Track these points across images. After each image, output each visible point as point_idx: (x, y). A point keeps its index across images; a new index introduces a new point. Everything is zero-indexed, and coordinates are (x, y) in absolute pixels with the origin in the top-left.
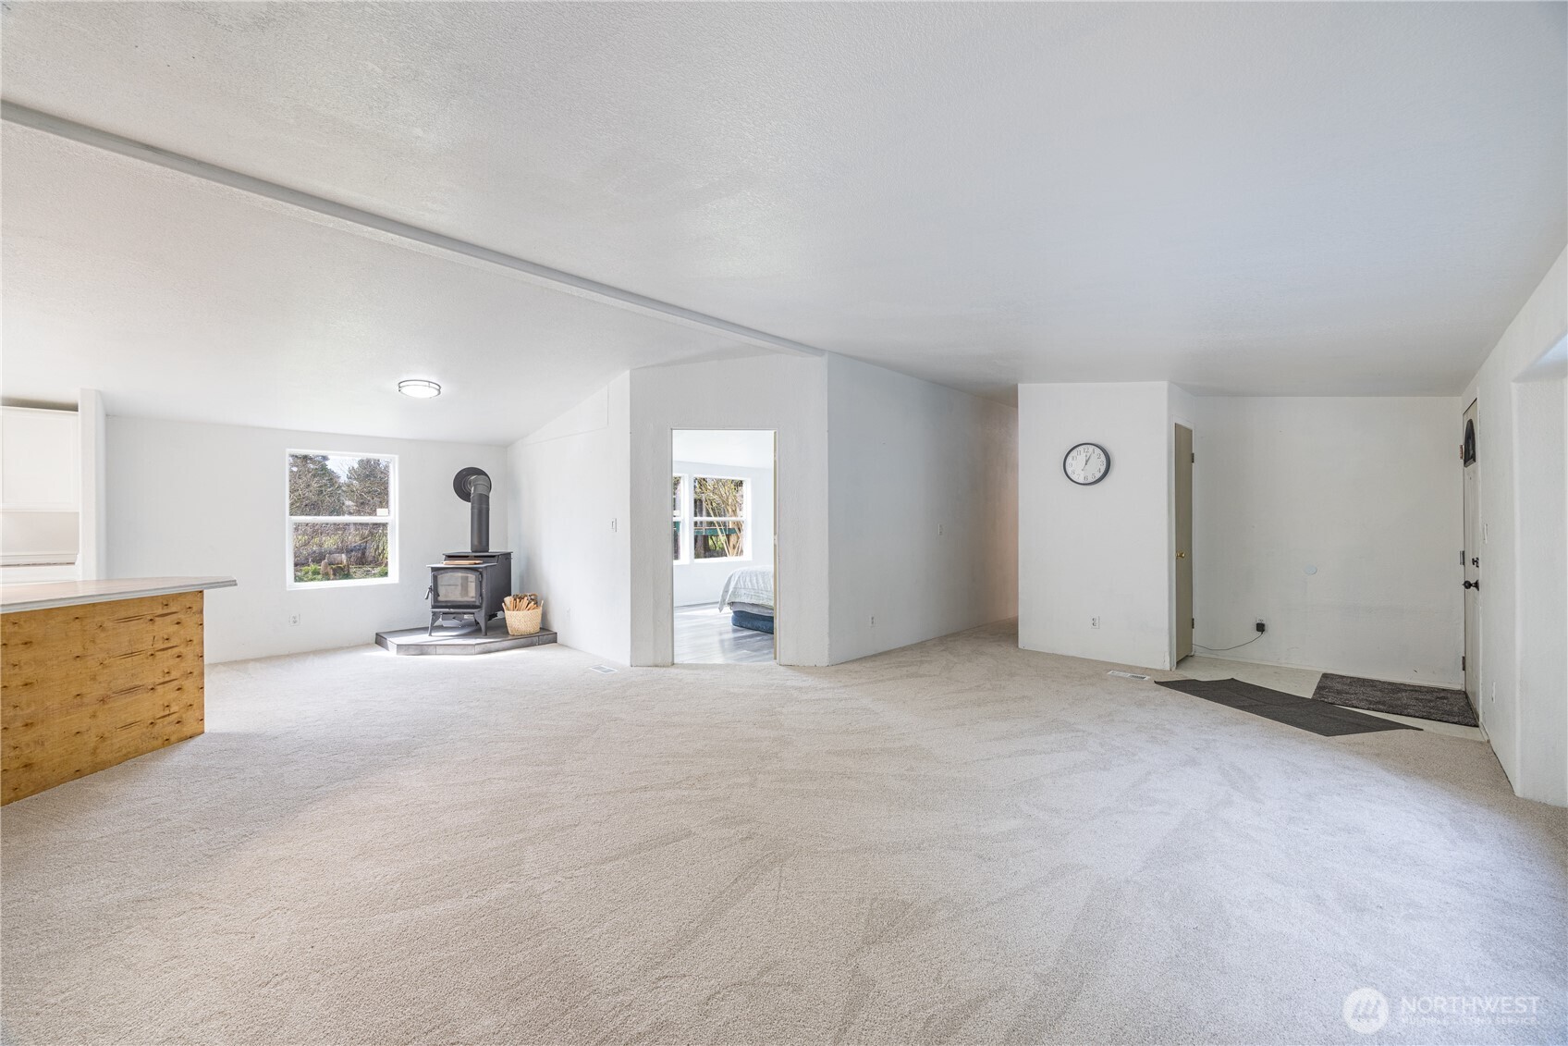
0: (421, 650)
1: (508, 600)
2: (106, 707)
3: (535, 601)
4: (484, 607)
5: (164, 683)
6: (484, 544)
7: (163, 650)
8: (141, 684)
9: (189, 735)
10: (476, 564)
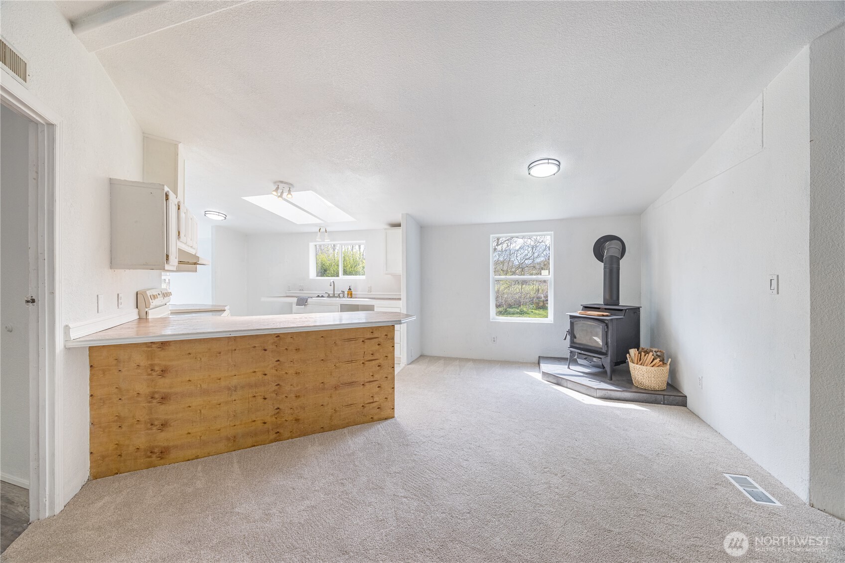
0: (558, 381)
1: (633, 352)
2: (337, 392)
3: (662, 358)
4: (609, 355)
5: (370, 382)
6: (615, 298)
7: (370, 361)
8: (356, 380)
9: (385, 417)
10: (603, 316)
